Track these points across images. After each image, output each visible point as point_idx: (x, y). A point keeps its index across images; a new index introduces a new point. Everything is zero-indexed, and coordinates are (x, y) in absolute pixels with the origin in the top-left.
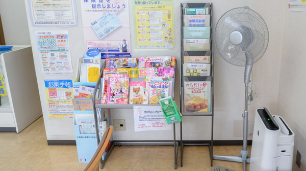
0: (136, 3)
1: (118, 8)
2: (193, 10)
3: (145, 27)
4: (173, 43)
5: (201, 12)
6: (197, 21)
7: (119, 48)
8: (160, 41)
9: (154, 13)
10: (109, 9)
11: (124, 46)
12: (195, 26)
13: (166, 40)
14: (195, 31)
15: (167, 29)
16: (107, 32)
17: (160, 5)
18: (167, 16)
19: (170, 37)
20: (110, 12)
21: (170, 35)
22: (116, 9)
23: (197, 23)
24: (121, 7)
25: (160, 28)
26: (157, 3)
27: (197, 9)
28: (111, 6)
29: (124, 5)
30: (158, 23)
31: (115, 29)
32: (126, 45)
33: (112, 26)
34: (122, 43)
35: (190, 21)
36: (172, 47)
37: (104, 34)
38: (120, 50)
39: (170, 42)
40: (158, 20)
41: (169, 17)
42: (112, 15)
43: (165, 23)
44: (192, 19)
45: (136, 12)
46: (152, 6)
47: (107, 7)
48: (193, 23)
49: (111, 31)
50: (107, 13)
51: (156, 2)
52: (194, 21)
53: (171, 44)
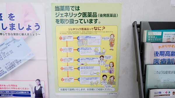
0: (57, 21)
1: (29, 29)
2: (158, 33)
3: (71, 59)
4: (114, 84)
5: (172, 36)
6: (168, 54)
7: (30, 92)
8: (94, 81)
9: (87, 37)
10: (13, 31)
11: (37, 89)
12: (163, 62)
13: (104, 80)
14: (166, 72)
15: (108, 63)
16: (11, 68)
17: (97, 25)
18: (109, 43)
19: (111, 75)
20: (15, 37)
21: (111, 72)
22: (25, 31)
23: (167, 58)
24: (33, 28)
25: (96, 61)
26: (93, 21)
27: (164, 33)
28: (16, 27)
29: (37, 25)
30: (94, 53)
31: (22, 63)
32: (41, 87)
33: (19, 59)
34: (35, 84)
35: (156, 54)
36: (113, 89)
37: (5, 70)
38: (31, 94)
39: (111, 83)
40: (93, 48)
41: (112, 45)
42: (18, 41)
43: (104, 53)
44: (159, 50)
45: (58, 36)
46: (84, 27)
47: (9, 27)
48: (161, 58)
49: (17, 66)
50: (10, 38)
51: (91, 20)
52: (162, 53)
53: (112, 86)
